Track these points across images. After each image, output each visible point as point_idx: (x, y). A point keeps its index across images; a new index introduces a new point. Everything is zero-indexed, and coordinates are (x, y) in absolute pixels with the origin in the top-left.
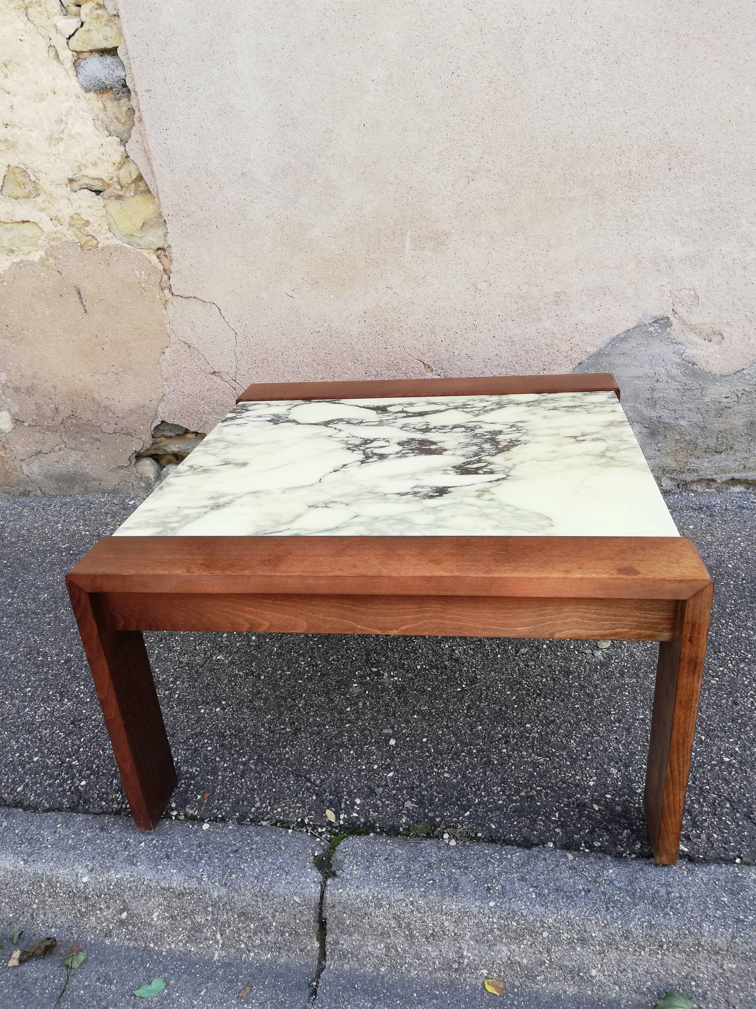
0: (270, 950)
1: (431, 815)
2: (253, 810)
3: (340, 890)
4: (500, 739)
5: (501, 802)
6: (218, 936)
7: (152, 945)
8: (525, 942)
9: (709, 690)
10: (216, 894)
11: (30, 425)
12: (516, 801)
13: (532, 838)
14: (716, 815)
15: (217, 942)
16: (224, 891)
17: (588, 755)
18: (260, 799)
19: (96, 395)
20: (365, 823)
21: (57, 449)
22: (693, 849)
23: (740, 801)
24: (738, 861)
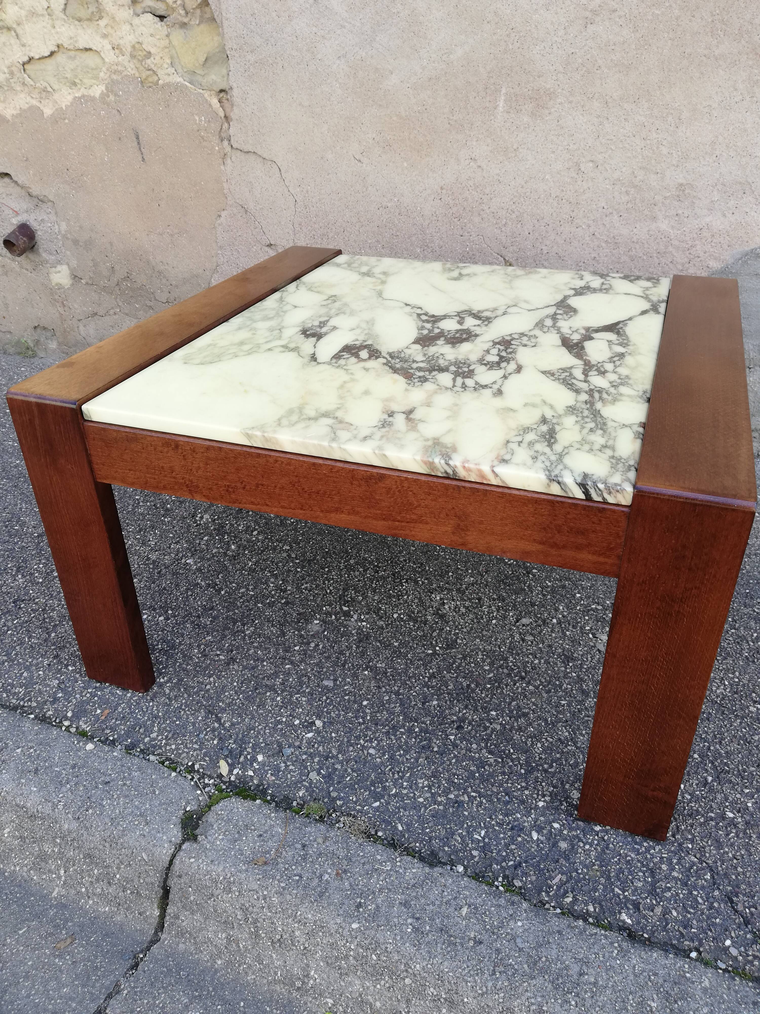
0: (109, 902)
1: (334, 794)
2: (147, 740)
3: (192, 860)
4: (453, 722)
5: (421, 800)
6: (62, 872)
8: (383, 982)
9: (742, 718)
10: (66, 826)
11: (87, 283)
12: (440, 804)
13: (441, 854)
14: (686, 884)
15: (59, 878)
16: (75, 825)
17: (551, 767)
18: (159, 729)
19: (151, 258)
20: (258, 786)
21: (112, 312)
22: (639, 923)
23: (726, 875)
24: (694, 955)
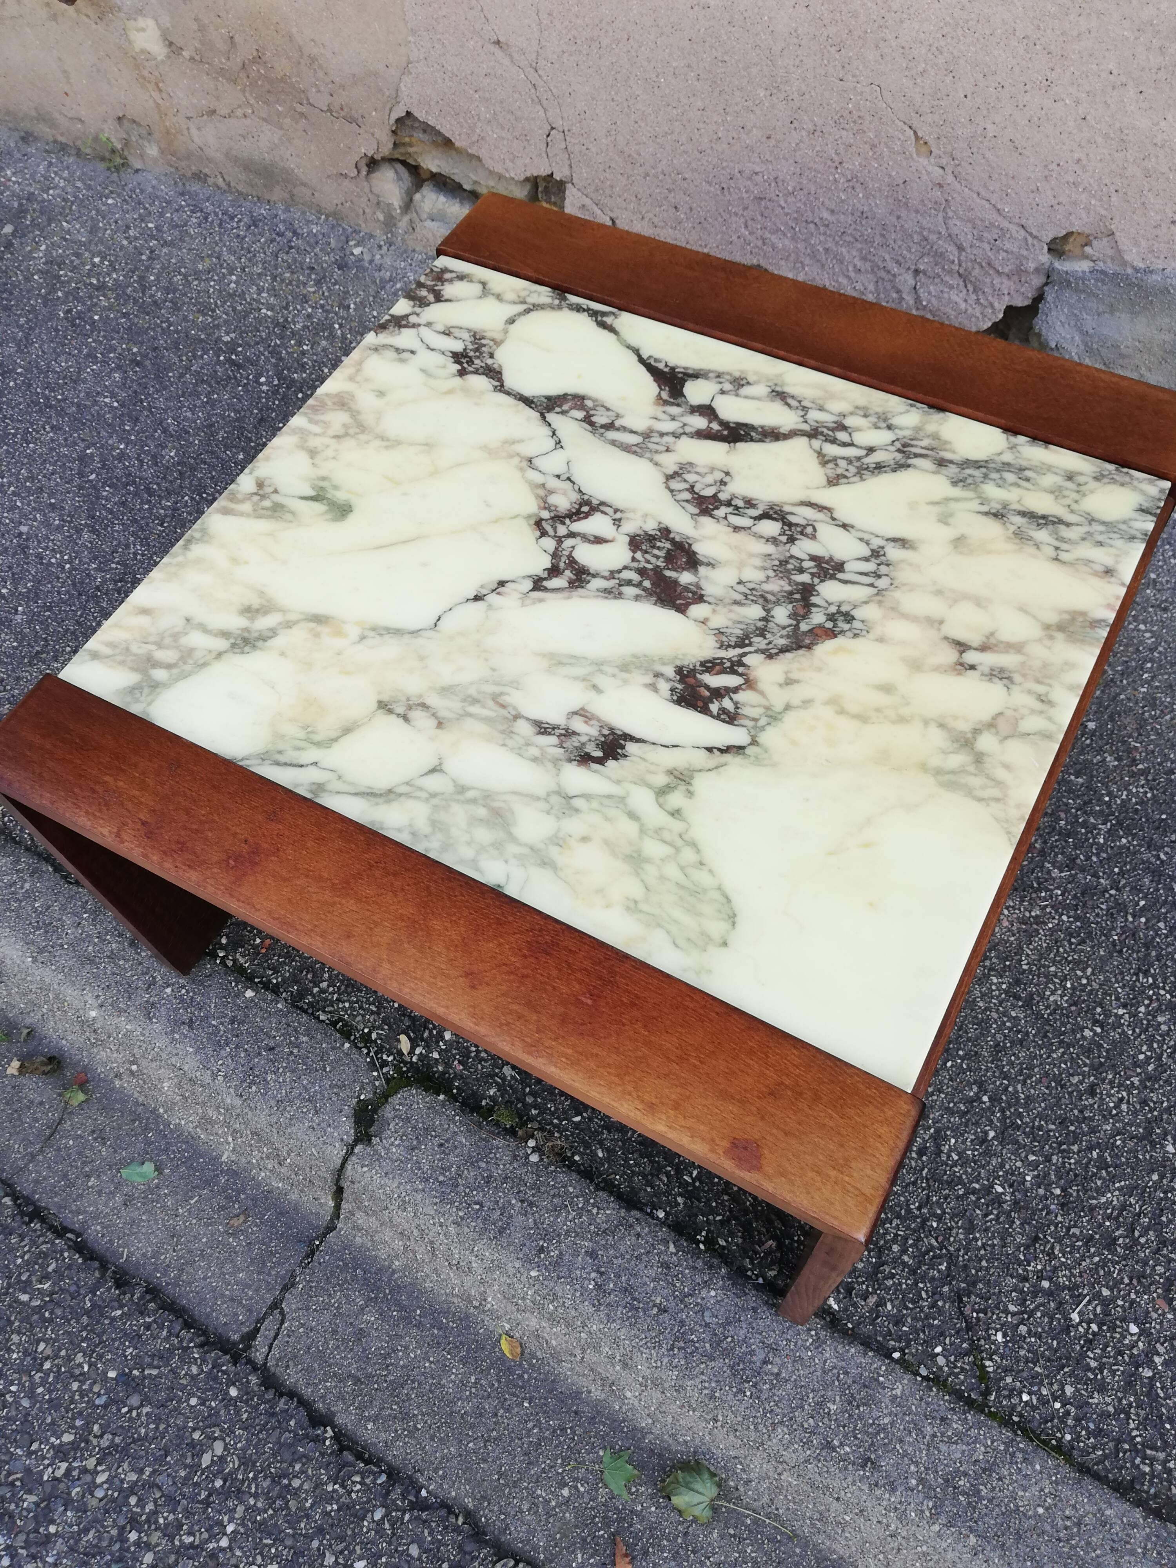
0: (282, 1180)
2: (316, 990)
3: (365, 1169)
6: (230, 1139)
7: (161, 1110)
8: (559, 1328)
11: (192, 59)
13: (642, 1194)
14: (914, 1273)
15: (228, 1143)
18: (330, 976)
19: (294, 30)
20: (442, 1075)
22: (846, 1310)
24: (896, 1355)
